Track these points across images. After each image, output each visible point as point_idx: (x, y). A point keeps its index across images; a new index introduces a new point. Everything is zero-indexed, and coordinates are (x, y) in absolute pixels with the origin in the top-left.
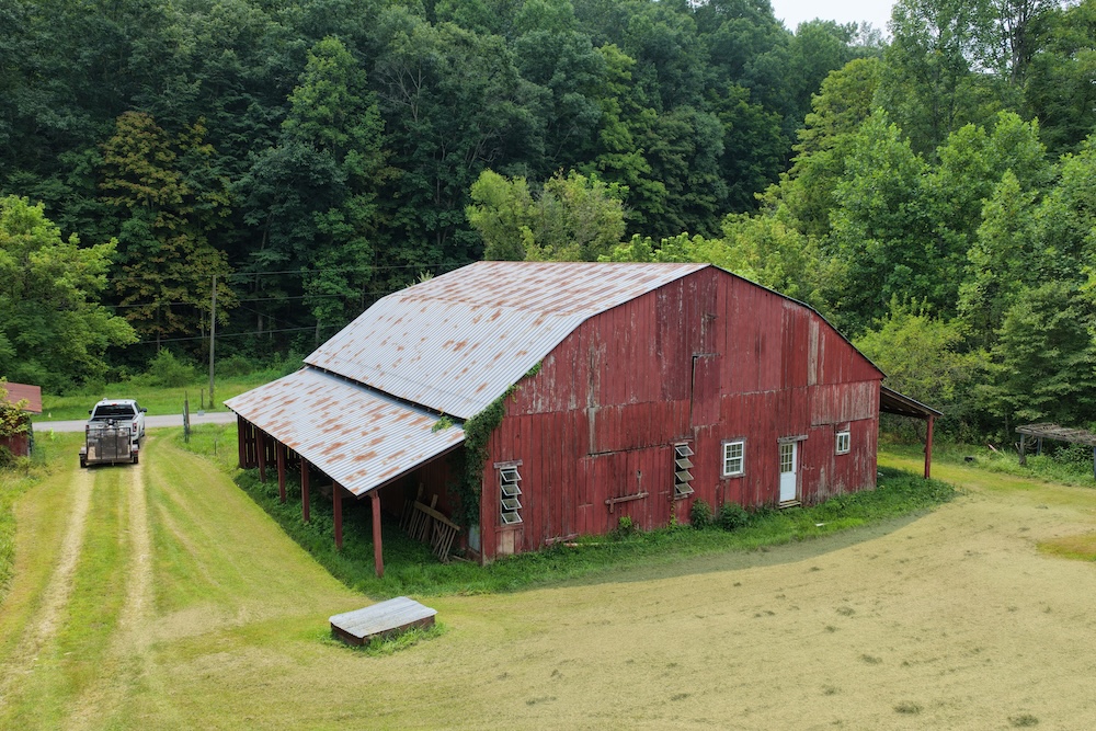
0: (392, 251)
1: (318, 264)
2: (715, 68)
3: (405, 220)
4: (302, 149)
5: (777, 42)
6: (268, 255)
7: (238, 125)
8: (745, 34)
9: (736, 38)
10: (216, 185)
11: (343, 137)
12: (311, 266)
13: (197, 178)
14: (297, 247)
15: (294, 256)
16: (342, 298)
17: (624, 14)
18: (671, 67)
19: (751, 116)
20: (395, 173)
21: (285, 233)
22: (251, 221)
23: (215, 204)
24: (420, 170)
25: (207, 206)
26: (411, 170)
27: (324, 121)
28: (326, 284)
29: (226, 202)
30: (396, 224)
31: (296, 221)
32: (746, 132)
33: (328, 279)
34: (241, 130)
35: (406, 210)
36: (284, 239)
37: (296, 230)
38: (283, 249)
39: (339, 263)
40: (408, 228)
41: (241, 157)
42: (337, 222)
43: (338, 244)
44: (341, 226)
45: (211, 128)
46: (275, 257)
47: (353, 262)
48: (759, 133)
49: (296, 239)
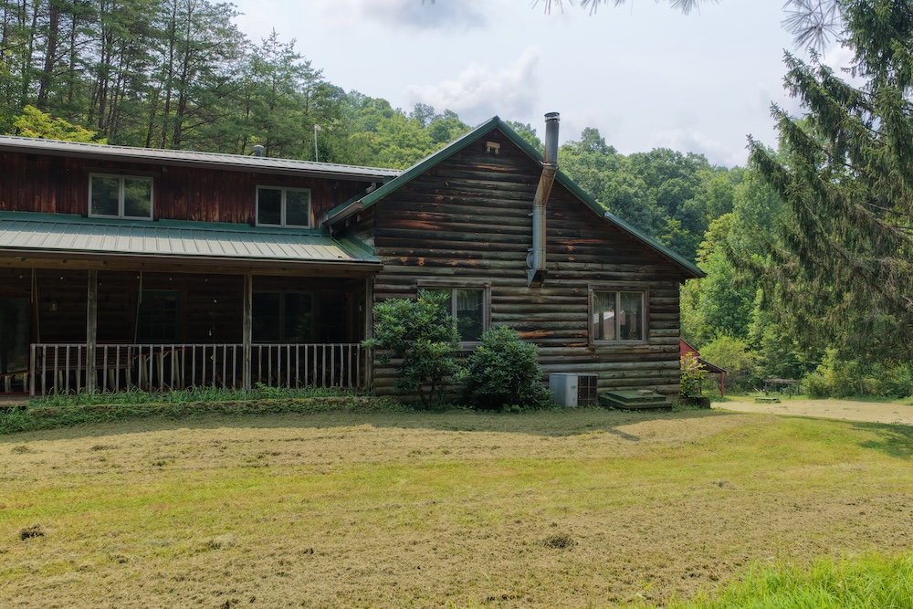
2: (659, 209)
5: (699, 193)
8: (677, 188)
9: (672, 190)
17: (603, 180)
18: (631, 210)
19: (682, 237)
32: (679, 247)
48: (687, 247)
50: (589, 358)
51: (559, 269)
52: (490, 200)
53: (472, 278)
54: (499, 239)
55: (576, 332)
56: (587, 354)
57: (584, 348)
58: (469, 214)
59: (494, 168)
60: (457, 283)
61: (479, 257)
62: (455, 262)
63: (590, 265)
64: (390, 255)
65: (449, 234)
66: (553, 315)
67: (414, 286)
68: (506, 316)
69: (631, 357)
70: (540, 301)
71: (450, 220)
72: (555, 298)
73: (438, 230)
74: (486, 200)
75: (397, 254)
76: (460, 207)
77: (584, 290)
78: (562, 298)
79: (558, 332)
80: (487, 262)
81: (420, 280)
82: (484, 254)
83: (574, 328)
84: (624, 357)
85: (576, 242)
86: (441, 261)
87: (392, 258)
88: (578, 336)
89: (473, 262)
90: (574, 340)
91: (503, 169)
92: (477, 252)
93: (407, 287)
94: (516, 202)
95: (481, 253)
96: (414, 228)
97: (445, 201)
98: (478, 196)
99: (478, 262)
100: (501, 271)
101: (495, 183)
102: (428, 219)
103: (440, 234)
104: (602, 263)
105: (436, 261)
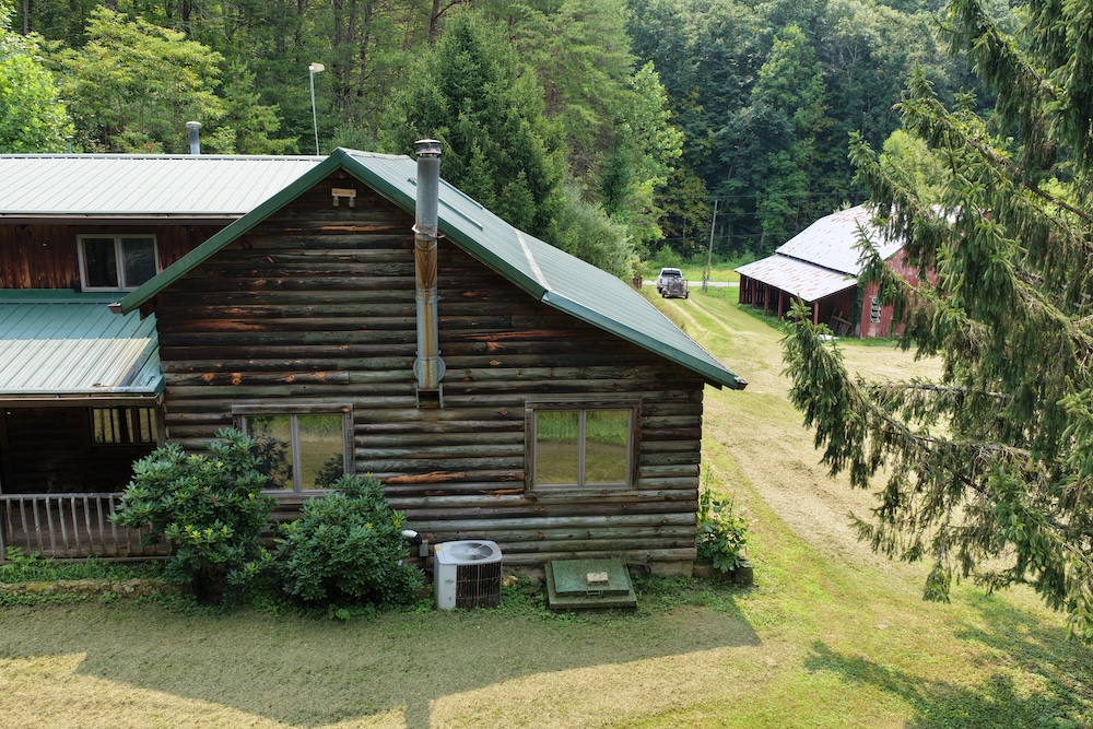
0: (823, 180)
1: (768, 189)
3: (835, 158)
4: (765, 109)
6: (735, 183)
7: (721, 90)
10: (703, 134)
11: (794, 98)
12: (763, 191)
13: (692, 130)
14: (755, 177)
15: (752, 183)
16: (783, 215)
20: (830, 122)
21: (747, 167)
22: (725, 159)
23: (702, 147)
24: (850, 120)
25: (697, 149)
26: (842, 120)
27: (782, 87)
28: (773, 204)
29: (709, 146)
30: (828, 160)
31: (756, 158)
33: (775, 201)
34: (722, 94)
35: (836, 150)
36: (747, 172)
37: (756, 165)
38: (745, 179)
39: (783, 189)
40: (836, 163)
41: (720, 114)
42: (785, 160)
43: (783, 175)
44: (788, 163)
45: (702, 93)
46: (739, 184)
47: (794, 188)
49: (755, 172)
50: (525, 510)
51: (472, 380)
52: (346, 280)
53: (321, 400)
54: (364, 338)
55: (503, 472)
56: (523, 505)
57: (517, 497)
58: (313, 303)
59: (350, 229)
60: (296, 408)
61: (333, 368)
62: (291, 377)
63: (529, 372)
64: (186, 371)
65: (278, 337)
66: (461, 449)
67: (228, 415)
68: (381, 452)
69: (603, 509)
70: (439, 429)
71: (279, 315)
72: (465, 423)
73: (261, 331)
74: (338, 280)
75: (196, 370)
76: (294, 293)
77: (517, 411)
78: (478, 423)
79: (471, 474)
80: (345, 375)
81: (236, 406)
82: (341, 362)
83: (500, 468)
84: (591, 508)
85: (503, 336)
86: (268, 376)
87: (190, 376)
88: (506, 479)
89: (321, 375)
90: (500, 485)
91: (367, 229)
92: (329, 361)
93: (216, 416)
94: (392, 279)
95: (333, 361)
96: (222, 330)
97: (269, 286)
98: (327, 275)
99: (330, 375)
100: (369, 387)
101: (354, 252)
102: (243, 316)
103: (264, 336)
104: (552, 366)
105: (261, 376)
